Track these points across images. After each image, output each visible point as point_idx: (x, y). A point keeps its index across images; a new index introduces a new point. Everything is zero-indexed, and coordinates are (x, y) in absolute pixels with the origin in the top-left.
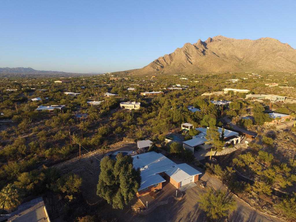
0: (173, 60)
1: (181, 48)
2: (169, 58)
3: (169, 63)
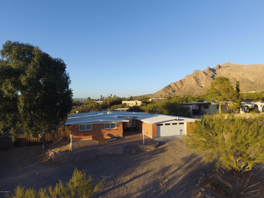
0: (184, 85)
1: (191, 75)
2: (180, 83)
3: (180, 87)
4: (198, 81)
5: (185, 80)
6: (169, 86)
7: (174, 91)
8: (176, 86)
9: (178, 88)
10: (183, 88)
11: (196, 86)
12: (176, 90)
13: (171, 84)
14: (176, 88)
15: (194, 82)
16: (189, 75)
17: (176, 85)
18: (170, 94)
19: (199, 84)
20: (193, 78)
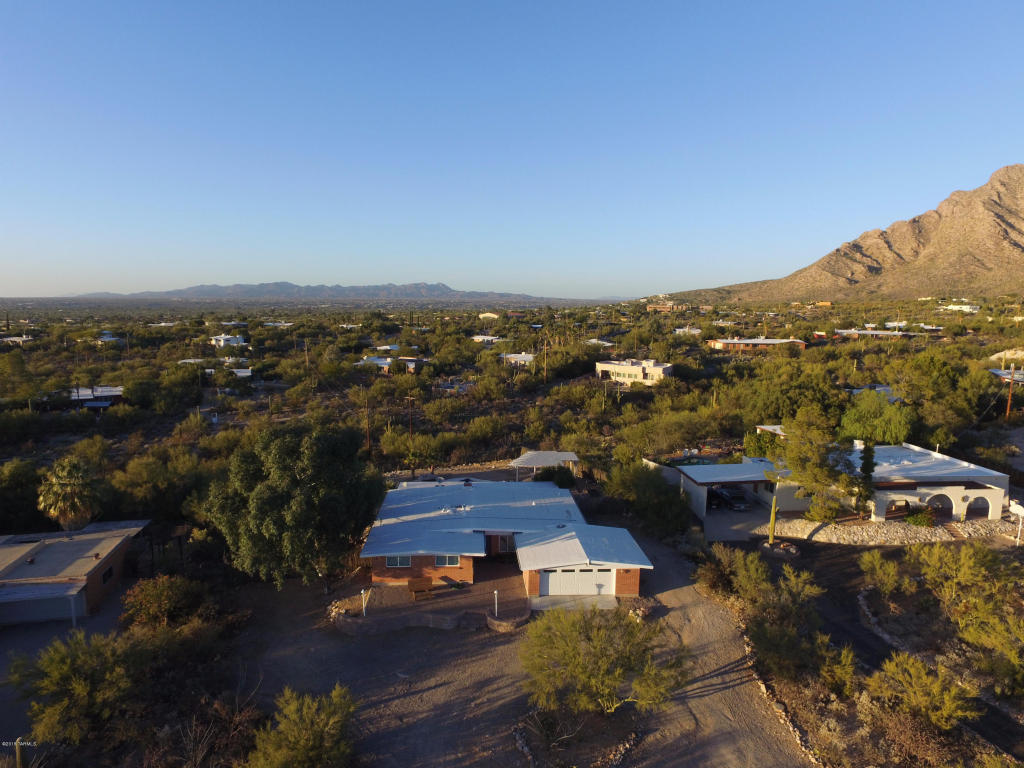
0: (928, 240)
1: (975, 191)
2: (909, 235)
3: (907, 253)
4: (1012, 220)
5: (940, 216)
6: (856, 247)
7: (875, 270)
8: (890, 247)
9: (898, 255)
10: (921, 256)
11: (997, 244)
12: (887, 266)
13: (865, 236)
14: (889, 254)
15: (984, 224)
16: (965, 193)
17: (887, 242)
18: (852, 281)
19: (1013, 235)
20: (981, 209)
